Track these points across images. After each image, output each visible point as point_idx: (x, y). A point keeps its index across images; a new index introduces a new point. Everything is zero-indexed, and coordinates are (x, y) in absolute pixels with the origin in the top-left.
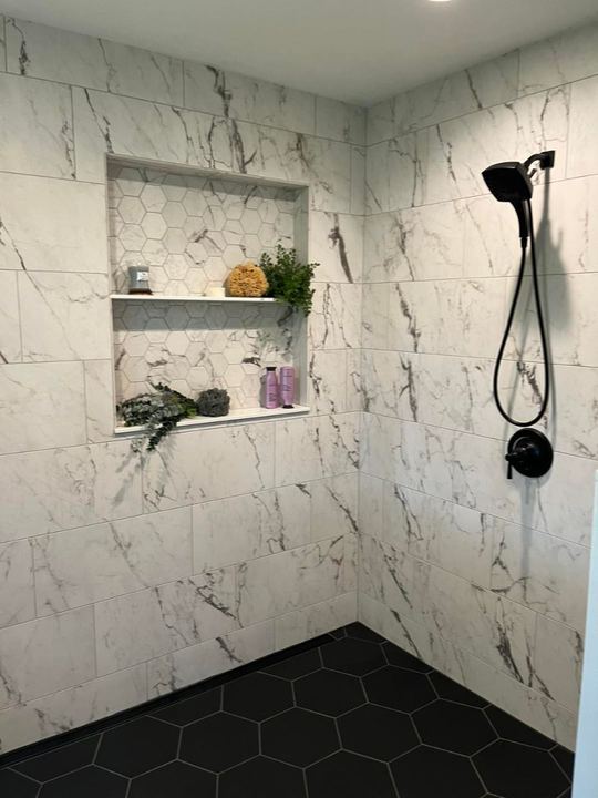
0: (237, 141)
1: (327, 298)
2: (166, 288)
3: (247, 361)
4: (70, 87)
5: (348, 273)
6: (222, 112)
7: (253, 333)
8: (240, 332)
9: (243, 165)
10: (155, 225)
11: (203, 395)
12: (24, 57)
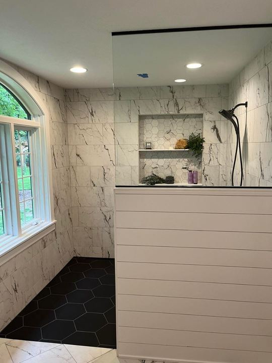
0: (177, 104)
1: (210, 149)
2: (158, 147)
3: (183, 168)
4: (130, 100)
5: (220, 140)
6: (172, 97)
7: (186, 160)
8: (181, 160)
9: (179, 111)
10: (155, 130)
11: (167, 177)
12: (120, 96)
